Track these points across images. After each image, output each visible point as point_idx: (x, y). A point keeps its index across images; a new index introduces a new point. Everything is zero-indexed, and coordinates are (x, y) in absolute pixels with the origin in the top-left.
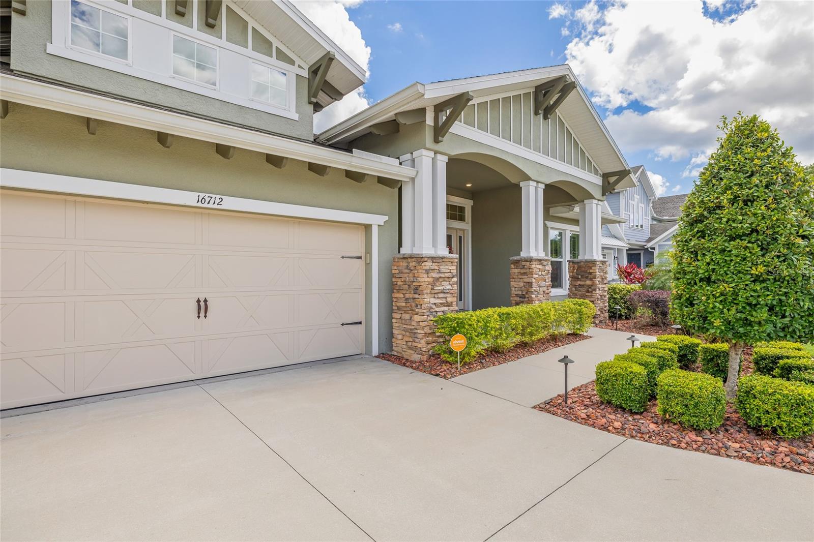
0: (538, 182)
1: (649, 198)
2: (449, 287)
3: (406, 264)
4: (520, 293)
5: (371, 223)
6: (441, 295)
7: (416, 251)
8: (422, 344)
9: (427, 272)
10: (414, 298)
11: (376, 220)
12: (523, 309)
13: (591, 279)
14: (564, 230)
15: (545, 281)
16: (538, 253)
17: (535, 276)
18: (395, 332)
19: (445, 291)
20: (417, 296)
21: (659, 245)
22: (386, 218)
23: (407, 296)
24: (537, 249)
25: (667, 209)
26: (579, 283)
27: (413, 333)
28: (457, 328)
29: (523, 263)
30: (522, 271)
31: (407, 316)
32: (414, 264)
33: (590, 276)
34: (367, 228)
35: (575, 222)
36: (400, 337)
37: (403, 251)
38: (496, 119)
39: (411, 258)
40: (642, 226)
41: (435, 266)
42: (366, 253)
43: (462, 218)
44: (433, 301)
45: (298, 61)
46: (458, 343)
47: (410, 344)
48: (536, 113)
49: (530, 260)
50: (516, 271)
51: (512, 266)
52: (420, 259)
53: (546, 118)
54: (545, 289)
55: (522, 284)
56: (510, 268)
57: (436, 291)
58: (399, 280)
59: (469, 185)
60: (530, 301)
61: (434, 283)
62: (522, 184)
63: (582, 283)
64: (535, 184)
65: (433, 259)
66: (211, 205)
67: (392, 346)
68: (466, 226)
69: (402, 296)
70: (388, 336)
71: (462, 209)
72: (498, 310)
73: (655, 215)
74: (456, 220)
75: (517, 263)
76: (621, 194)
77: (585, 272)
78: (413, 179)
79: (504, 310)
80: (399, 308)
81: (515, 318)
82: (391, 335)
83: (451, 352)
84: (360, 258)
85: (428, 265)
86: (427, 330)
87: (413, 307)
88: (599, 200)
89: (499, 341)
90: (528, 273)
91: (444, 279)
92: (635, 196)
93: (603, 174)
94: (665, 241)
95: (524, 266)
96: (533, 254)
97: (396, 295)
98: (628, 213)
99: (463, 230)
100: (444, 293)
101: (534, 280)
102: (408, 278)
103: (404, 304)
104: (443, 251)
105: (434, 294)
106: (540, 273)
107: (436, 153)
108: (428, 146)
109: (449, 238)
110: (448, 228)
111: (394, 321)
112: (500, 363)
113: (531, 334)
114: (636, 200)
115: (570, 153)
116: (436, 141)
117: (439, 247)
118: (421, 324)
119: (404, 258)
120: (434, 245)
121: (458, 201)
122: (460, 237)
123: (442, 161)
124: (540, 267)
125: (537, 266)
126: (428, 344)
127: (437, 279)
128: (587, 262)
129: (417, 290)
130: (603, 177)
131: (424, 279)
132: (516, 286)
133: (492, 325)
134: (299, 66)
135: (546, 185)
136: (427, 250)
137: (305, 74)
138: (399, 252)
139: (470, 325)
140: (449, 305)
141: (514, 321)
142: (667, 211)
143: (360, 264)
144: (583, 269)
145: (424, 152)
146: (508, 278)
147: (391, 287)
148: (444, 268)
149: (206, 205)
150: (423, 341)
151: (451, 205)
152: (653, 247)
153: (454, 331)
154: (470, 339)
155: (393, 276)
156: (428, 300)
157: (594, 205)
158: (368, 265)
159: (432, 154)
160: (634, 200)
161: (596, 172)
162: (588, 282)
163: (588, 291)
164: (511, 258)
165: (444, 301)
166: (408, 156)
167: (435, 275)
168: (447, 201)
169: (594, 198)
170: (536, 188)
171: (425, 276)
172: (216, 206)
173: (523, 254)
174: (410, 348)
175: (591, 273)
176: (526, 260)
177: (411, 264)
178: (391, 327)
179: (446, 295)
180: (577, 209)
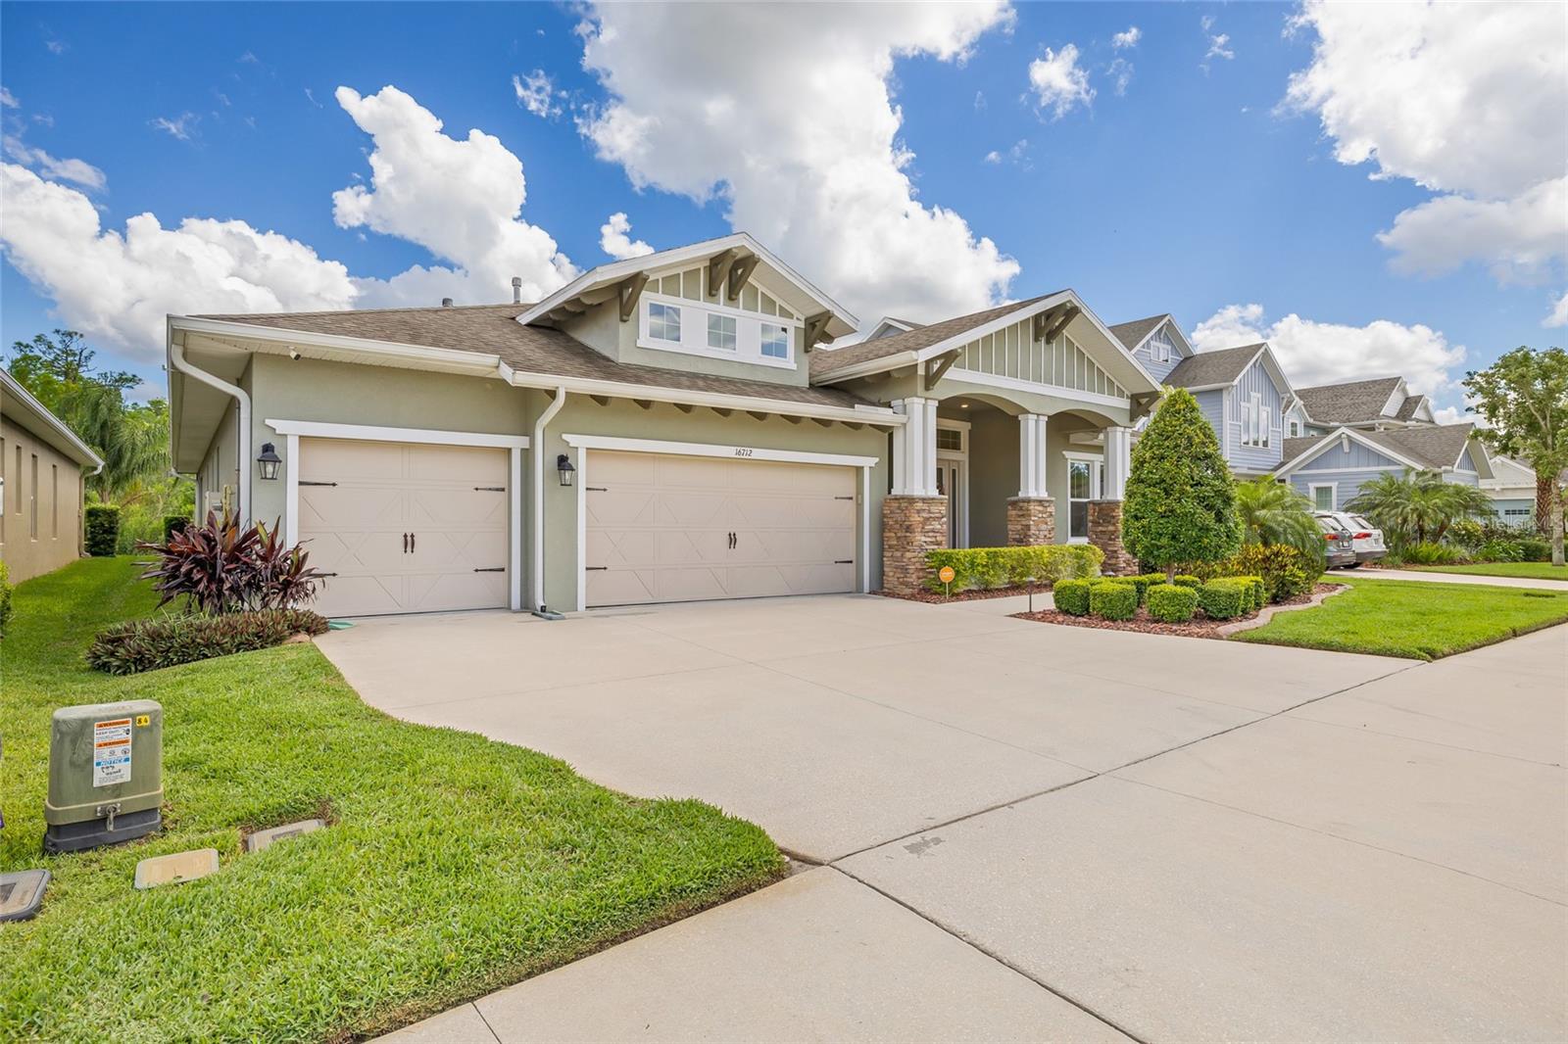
0: (1038, 415)
1: (1282, 396)
2: (939, 527)
3: (897, 505)
4: (1018, 536)
5: (862, 465)
6: (931, 534)
7: (907, 493)
8: (913, 579)
9: (918, 512)
10: (906, 537)
11: (868, 462)
12: (1015, 550)
13: (1114, 524)
14: (1093, 461)
15: (1046, 523)
16: (1038, 494)
17: (1033, 518)
18: (886, 569)
19: (935, 530)
20: (908, 534)
21: (1292, 476)
22: (877, 460)
23: (899, 535)
24: (1037, 489)
25: (1340, 408)
26: (1100, 528)
27: (905, 570)
28: (947, 561)
29: (1021, 504)
30: (1020, 513)
31: (898, 554)
32: (906, 504)
33: (1113, 521)
34: (859, 470)
35: (1099, 449)
36: (891, 574)
37: (894, 492)
38: (987, 356)
39: (903, 499)
40: (1265, 444)
41: (925, 507)
42: (858, 494)
43: (956, 447)
44: (923, 539)
45: (796, 314)
46: (947, 574)
47: (901, 580)
48: (1036, 339)
49: (1028, 501)
50: (1014, 512)
51: (1010, 507)
52: (911, 500)
53: (1048, 342)
54: (1046, 533)
55: (1019, 527)
56: (1007, 510)
57: (926, 530)
58: (890, 520)
59: (965, 406)
60: (1028, 544)
61: (925, 523)
62: (1020, 417)
63: (1104, 529)
64: (1035, 417)
65: (924, 500)
66: (744, 457)
67: (883, 583)
68: (962, 456)
69: (893, 535)
70: (880, 574)
71: (956, 435)
72: (987, 549)
73: (1311, 421)
74: (948, 448)
75: (1014, 504)
76: (1224, 392)
77: (1107, 515)
78: (904, 425)
79: (992, 549)
80: (890, 547)
81: (1003, 557)
82: (882, 573)
83: (942, 584)
84: (851, 498)
85: (919, 505)
86: (918, 566)
87: (905, 544)
88: (1125, 427)
89: (986, 577)
90: (1027, 515)
91: (934, 519)
92: (1252, 394)
93: (1132, 395)
94: (1302, 469)
95: (1021, 509)
96: (1032, 494)
97: (888, 534)
98: (1238, 423)
99: (958, 462)
100: (934, 532)
101: (1032, 523)
102: (900, 517)
103: (895, 543)
104: (933, 492)
105: (925, 533)
106: (1040, 515)
107: (926, 399)
108: (919, 394)
109: (939, 471)
110: (938, 460)
111: (885, 559)
112: (986, 598)
113: (1022, 575)
114: (1254, 401)
115: (1081, 377)
116: (927, 388)
117: (929, 488)
118: (913, 560)
119: (896, 499)
120: (925, 486)
121: (952, 425)
122: (954, 471)
123: (933, 405)
124: (1041, 508)
125: (1036, 508)
126: (919, 578)
127: (928, 519)
128: (1109, 503)
129: (908, 529)
130: (1131, 399)
131: (916, 518)
132: (1013, 528)
133: (979, 561)
134: (798, 319)
135: (1049, 417)
136: (918, 491)
137: (802, 325)
138: (890, 493)
139: (958, 559)
140: (939, 544)
141: (1002, 560)
142: (1339, 410)
143: (852, 504)
144: (1105, 512)
145: (916, 400)
146: (1005, 519)
147: (882, 526)
148: (934, 509)
149: (741, 457)
150: (914, 576)
151: (942, 430)
152: (1282, 478)
153: (943, 564)
154: (957, 573)
155: (884, 516)
156: (920, 538)
157: (1119, 435)
158: (860, 506)
159: (923, 401)
160: (1249, 401)
161: (1121, 394)
162: (1111, 528)
163: (1110, 539)
164: (1009, 499)
165: (933, 540)
166: (899, 402)
167: (925, 515)
168: (937, 425)
169: (1117, 425)
170: (1037, 421)
171: (916, 515)
172: (747, 457)
173: (1021, 495)
174: (901, 584)
175: (1114, 517)
176: (1024, 501)
177: (903, 505)
178: (882, 565)
179: (937, 534)
180: (1101, 436)
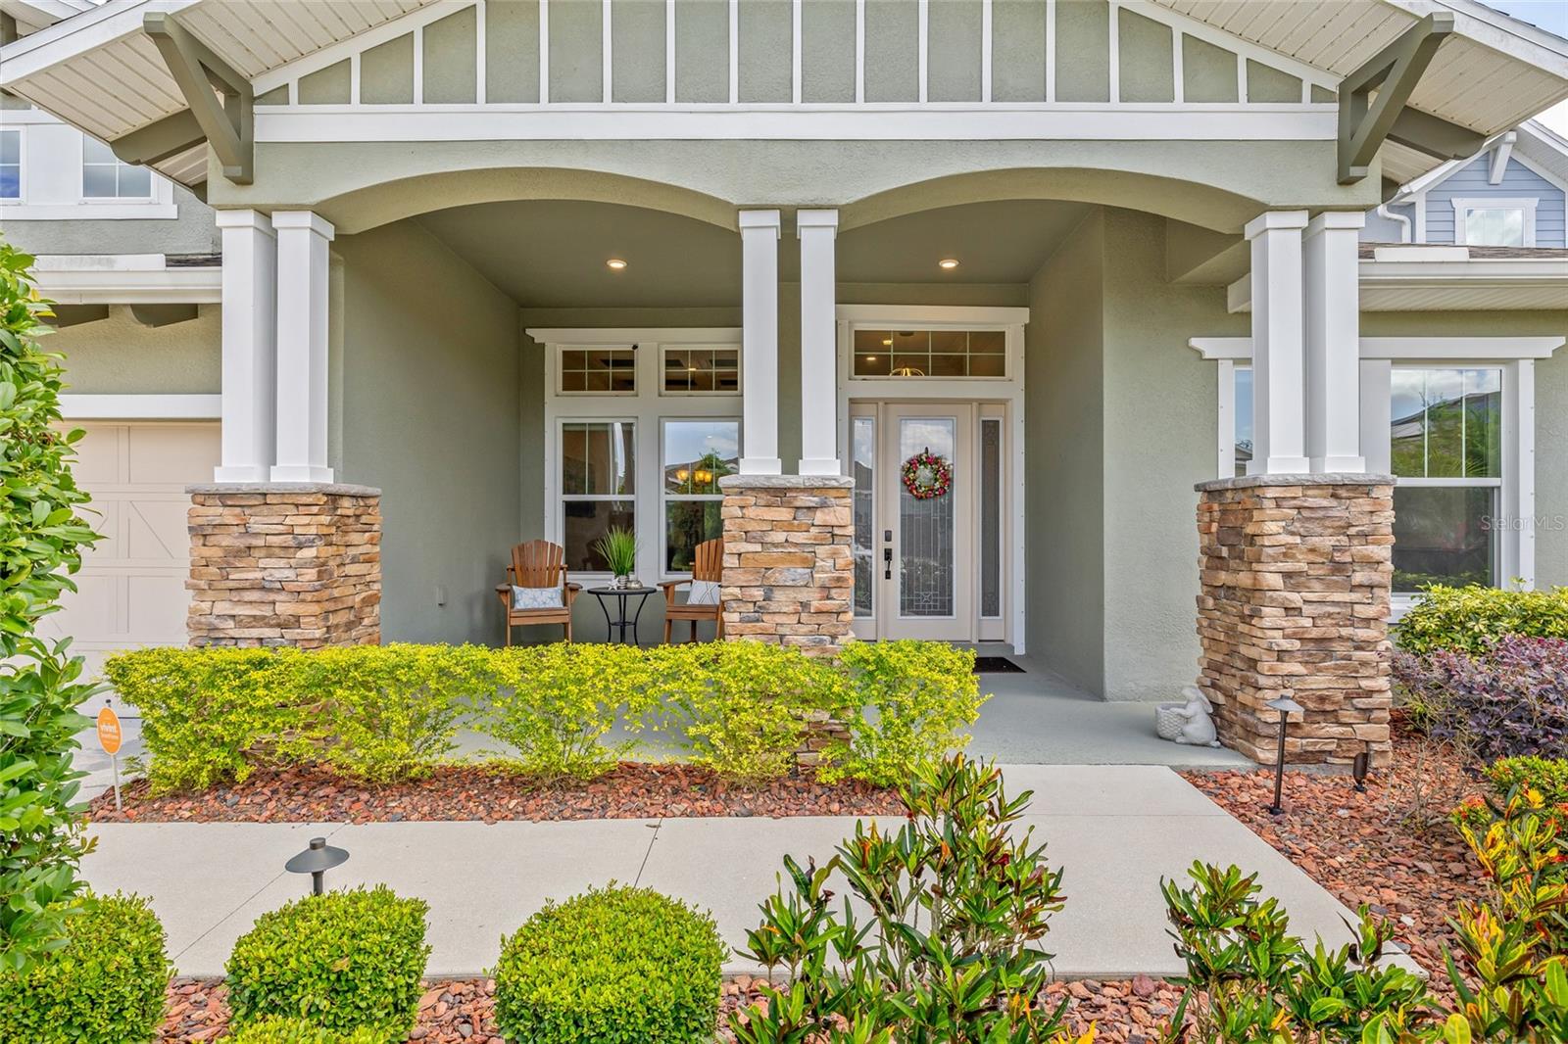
2: (286, 574)
6: (255, 596)
19: (267, 584)
26: (1223, 577)
33: (1248, 553)
57: (231, 585)
61: (228, 563)
63: (1230, 580)
77: (1239, 531)
91: (267, 551)
93: (1343, 85)
100: (263, 588)
105: (230, 592)
106: (778, 536)
124: (777, 515)
127: (241, 552)
130: (1341, 98)
140: (284, 622)
144: (1232, 522)
165: (264, 611)
169: (1263, 206)
179: (272, 597)
